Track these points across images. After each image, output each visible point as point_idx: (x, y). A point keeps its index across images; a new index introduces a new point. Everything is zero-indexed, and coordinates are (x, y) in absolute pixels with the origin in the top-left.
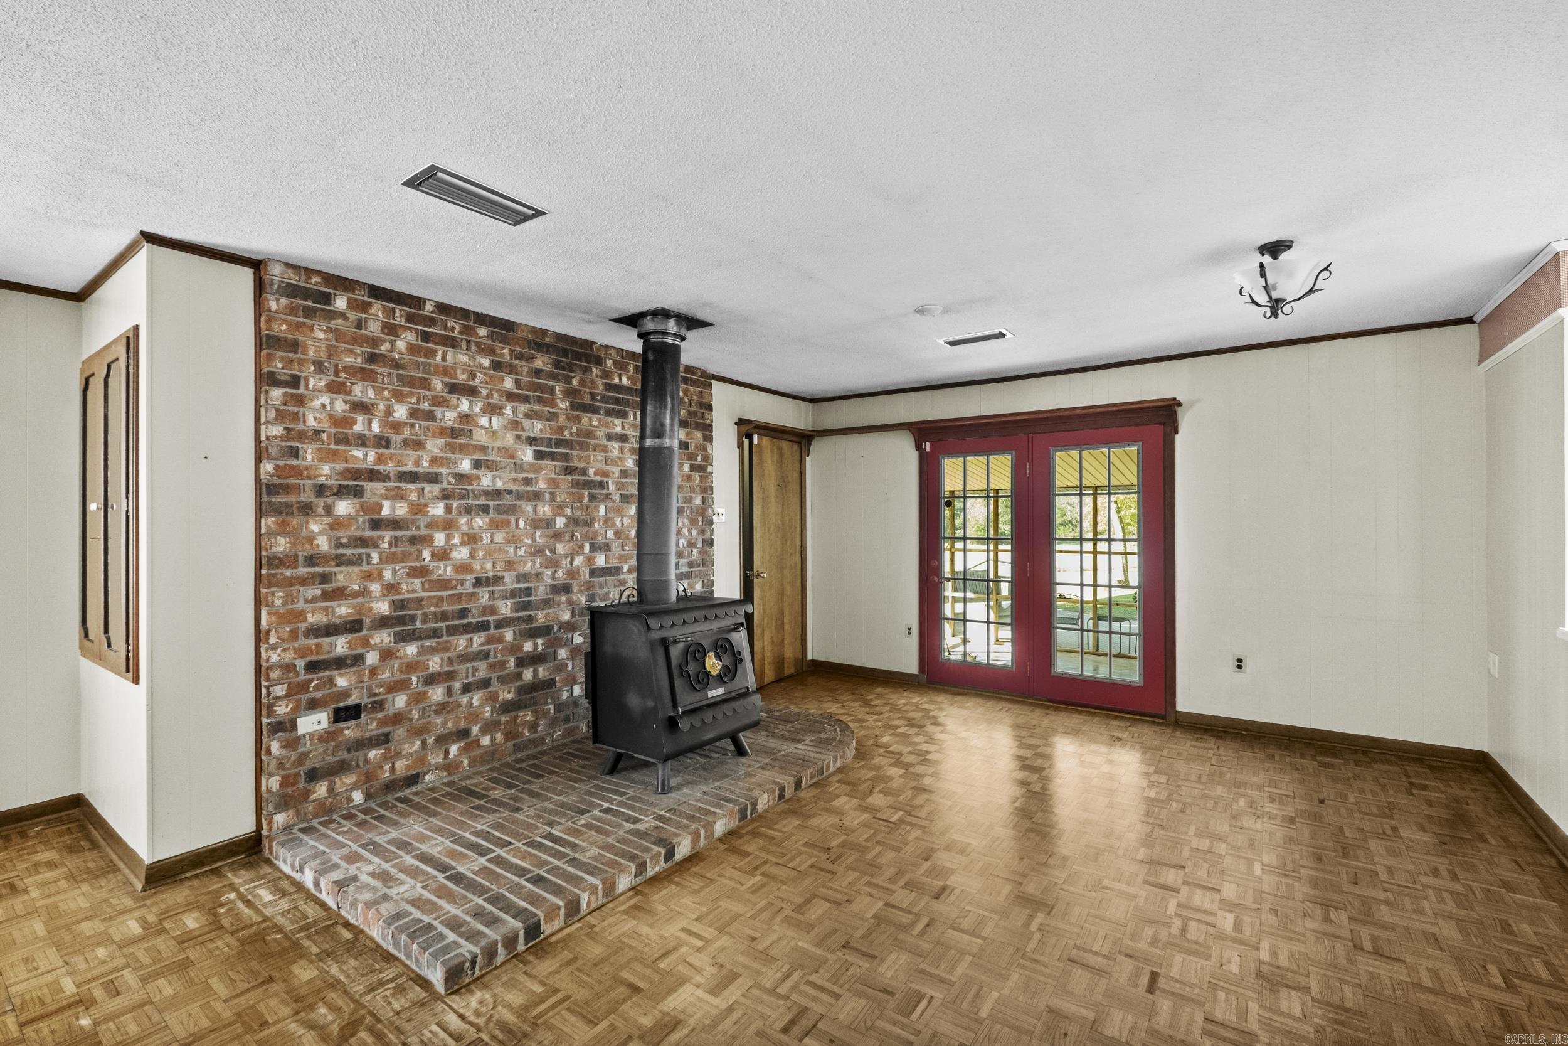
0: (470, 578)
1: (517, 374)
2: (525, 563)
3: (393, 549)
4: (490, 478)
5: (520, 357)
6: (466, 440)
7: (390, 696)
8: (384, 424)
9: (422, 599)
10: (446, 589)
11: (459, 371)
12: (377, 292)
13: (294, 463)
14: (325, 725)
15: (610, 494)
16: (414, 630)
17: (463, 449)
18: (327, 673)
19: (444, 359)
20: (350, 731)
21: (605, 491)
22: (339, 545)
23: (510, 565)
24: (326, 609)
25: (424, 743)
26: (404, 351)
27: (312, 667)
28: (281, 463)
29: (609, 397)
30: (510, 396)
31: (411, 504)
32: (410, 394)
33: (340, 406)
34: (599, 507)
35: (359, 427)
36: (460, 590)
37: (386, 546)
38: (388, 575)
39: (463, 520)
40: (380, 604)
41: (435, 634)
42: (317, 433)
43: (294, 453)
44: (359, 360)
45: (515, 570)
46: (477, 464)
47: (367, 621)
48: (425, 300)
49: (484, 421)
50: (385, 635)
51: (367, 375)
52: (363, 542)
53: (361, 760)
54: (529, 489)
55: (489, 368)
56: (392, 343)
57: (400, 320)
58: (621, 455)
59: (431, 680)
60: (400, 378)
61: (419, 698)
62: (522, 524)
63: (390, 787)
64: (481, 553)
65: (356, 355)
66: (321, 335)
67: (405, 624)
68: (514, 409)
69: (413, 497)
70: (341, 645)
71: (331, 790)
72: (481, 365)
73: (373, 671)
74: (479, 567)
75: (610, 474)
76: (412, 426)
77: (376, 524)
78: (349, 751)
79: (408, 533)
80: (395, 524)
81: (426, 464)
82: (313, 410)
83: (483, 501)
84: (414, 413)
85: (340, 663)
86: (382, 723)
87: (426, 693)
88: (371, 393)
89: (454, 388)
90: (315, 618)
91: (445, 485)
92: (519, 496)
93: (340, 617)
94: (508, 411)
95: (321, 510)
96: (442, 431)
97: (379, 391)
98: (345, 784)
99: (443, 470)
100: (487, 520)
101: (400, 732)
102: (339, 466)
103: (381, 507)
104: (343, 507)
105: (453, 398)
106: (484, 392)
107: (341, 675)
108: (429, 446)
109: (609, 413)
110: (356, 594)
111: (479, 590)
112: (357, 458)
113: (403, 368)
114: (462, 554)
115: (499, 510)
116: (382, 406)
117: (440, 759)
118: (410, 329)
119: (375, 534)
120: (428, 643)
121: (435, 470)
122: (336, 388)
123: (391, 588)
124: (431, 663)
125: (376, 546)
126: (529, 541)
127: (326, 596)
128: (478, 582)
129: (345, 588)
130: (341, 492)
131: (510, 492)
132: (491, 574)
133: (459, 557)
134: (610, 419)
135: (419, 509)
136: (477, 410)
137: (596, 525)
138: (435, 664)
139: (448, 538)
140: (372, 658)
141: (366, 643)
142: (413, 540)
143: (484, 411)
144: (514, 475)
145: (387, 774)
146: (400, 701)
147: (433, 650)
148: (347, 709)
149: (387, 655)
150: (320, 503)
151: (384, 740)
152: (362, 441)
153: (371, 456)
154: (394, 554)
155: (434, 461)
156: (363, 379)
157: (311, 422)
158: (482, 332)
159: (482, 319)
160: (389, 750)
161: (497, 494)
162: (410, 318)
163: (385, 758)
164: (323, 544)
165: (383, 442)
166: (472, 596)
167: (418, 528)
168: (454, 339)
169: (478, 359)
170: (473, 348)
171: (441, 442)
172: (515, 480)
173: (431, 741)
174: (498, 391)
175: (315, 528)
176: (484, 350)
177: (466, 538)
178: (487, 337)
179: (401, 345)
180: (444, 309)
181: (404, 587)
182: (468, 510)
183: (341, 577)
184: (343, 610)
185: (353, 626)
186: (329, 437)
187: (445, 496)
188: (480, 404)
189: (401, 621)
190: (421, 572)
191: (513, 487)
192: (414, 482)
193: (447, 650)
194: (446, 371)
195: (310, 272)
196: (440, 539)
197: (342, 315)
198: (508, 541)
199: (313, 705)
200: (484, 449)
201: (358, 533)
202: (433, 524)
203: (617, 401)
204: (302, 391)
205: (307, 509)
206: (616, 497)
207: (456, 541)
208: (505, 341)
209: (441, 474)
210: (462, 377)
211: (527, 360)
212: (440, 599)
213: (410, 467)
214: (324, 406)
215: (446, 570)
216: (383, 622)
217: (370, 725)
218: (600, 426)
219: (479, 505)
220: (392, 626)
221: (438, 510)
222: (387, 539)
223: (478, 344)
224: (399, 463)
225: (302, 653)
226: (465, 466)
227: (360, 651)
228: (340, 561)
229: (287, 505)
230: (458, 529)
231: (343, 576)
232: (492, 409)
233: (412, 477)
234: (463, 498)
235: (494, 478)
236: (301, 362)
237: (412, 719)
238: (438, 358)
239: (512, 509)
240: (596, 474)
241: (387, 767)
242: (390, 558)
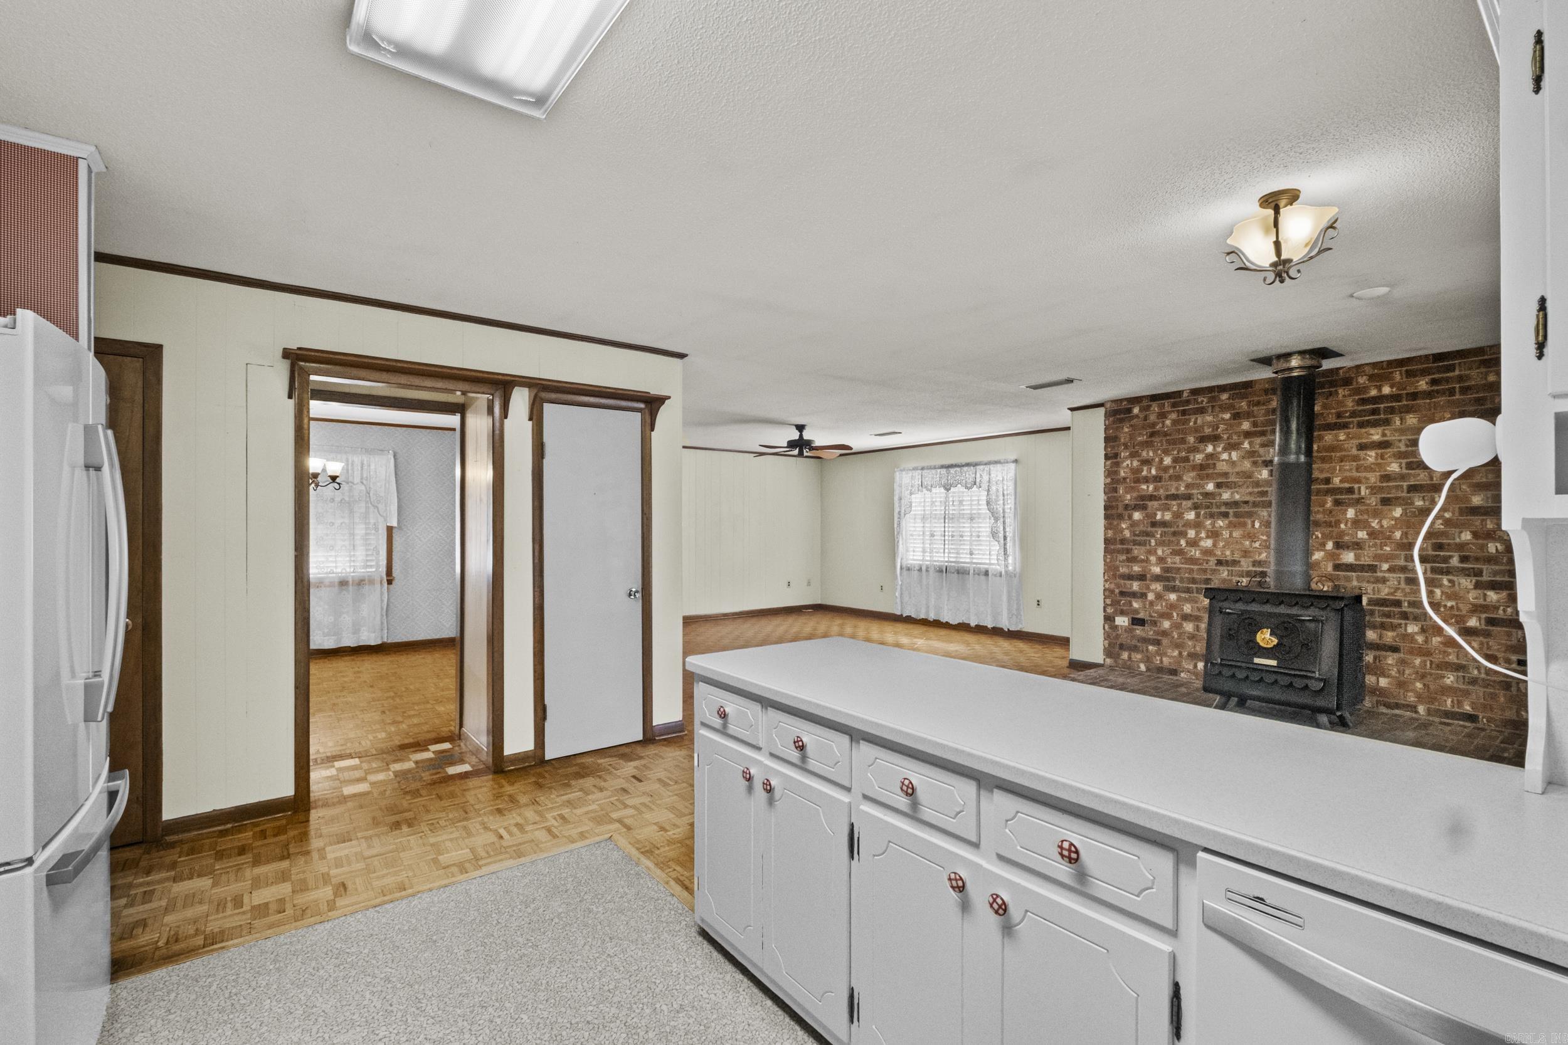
0: (1213, 561)
1: (1254, 417)
2: (1260, 554)
3: (1164, 538)
4: (1229, 493)
5: (1258, 404)
6: (1211, 471)
7: (1161, 620)
8: (1158, 469)
9: (1179, 569)
10: (1196, 564)
11: (1205, 428)
12: (1154, 398)
13: (1115, 494)
14: (1126, 624)
15: (1363, 498)
16: (1174, 586)
17: (1209, 477)
18: (1129, 599)
19: (1195, 423)
20: (1139, 631)
21: (1356, 496)
22: (1135, 535)
23: (1246, 553)
24: (1128, 566)
25: (1180, 653)
26: (1170, 425)
27: (1122, 593)
28: (1110, 495)
29: (1360, 411)
30: (1248, 435)
31: (1174, 512)
32: (1173, 450)
33: (1136, 463)
34: (1346, 510)
35: (1144, 473)
36: (1205, 566)
37: (1159, 536)
38: (1160, 552)
39: (1208, 522)
40: (1155, 568)
41: (1188, 590)
42: (1125, 479)
43: (1115, 490)
44: (1145, 437)
45: (1250, 557)
46: (1219, 485)
47: (1148, 576)
48: (1183, 391)
49: (1225, 456)
50: (1158, 585)
51: (1147, 444)
52: (1148, 534)
53: (1145, 649)
54: (1264, 499)
55: (1230, 419)
56: (1163, 423)
57: (1167, 408)
58: (1380, 461)
59: (1186, 617)
60: (1168, 442)
61: (1177, 626)
62: (1257, 525)
63: (1160, 670)
64: (1221, 544)
65: (1143, 435)
66: (1126, 430)
67: (1169, 581)
68: (1250, 443)
69: (1175, 508)
70: (1135, 586)
71: (1130, 658)
72: (1223, 419)
73: (1151, 603)
74: (1220, 553)
75: (1364, 481)
76: (1175, 467)
77: (1154, 524)
78: (1138, 641)
79: (1172, 529)
80: (1164, 524)
81: (1183, 489)
82: (1124, 468)
83: (1223, 509)
84: (1176, 460)
85: (1134, 595)
86: (1157, 633)
87: (1181, 625)
88: (1151, 454)
89: (1203, 439)
90: (1123, 570)
91: (1196, 500)
92: (1255, 504)
93: (1135, 571)
94: (1246, 445)
95: (1126, 518)
96: (1194, 468)
97: (1155, 452)
98: (1136, 658)
99: (1195, 491)
100: (1227, 522)
101: (1165, 641)
102: (1135, 495)
103: (1156, 515)
104: (1137, 516)
105: (1202, 446)
106: (1225, 437)
107: (1136, 602)
108: (1185, 478)
109: (1361, 425)
110: (1142, 561)
111: (1221, 568)
112: (1143, 489)
113: (1170, 435)
114: (1208, 543)
115: (1236, 515)
116: (1157, 459)
117: (1191, 667)
118: (1173, 411)
119: (1153, 529)
120: (1183, 595)
121: (1189, 492)
122: (1133, 455)
123: (1161, 560)
124: (1185, 608)
125: (1153, 536)
126: (1264, 538)
127: (1129, 560)
128: (1220, 563)
129: (1138, 557)
130: (1136, 508)
131: (1246, 502)
132: (1229, 558)
133: (1205, 545)
134: (1364, 430)
135: (1178, 515)
136: (1220, 449)
137: (1343, 526)
138: (1187, 608)
139: (1197, 534)
140: (1151, 596)
141: (1148, 588)
142: (1174, 534)
143: (1225, 449)
144: (1250, 490)
145: (1158, 662)
146: (1166, 624)
147: (1187, 600)
148: (1139, 619)
149: (1159, 597)
150: (1126, 513)
151: (1157, 643)
152: (1146, 480)
153: (1151, 487)
154: (1164, 541)
155: (1188, 486)
156: (1147, 447)
157: (1122, 474)
158: (1224, 396)
159: (1222, 388)
160: (1159, 649)
161: (1236, 504)
162: (1174, 405)
163: (1158, 653)
164: (1127, 533)
165: (1157, 479)
166: (1214, 571)
167: (1178, 526)
168: (1203, 408)
169: (1220, 415)
170: (1217, 409)
171: (1193, 474)
172: (1250, 493)
173: (1185, 654)
174: (1236, 433)
175: (1124, 526)
176: (1224, 408)
177: (1210, 534)
178: (1229, 399)
179: (1168, 422)
180: (1195, 392)
181: (1169, 560)
182: (1212, 516)
183: (1136, 552)
184: (1136, 568)
185: (1141, 577)
186: (1130, 480)
187: (1196, 507)
188: (1222, 445)
189: (1167, 579)
190: (1180, 552)
191: (1247, 498)
192: (1175, 500)
193: (1196, 602)
194: (1197, 430)
195: (1121, 400)
196: (1191, 533)
197: (1137, 416)
198: (1244, 537)
199: (1122, 613)
200: (1226, 474)
201: (1144, 529)
202: (1188, 524)
203: (1374, 412)
204: (1119, 459)
205: (1120, 517)
206: (1373, 501)
207: (1203, 535)
208: (1243, 397)
209: (1193, 494)
210: (1208, 431)
211: (1264, 404)
212: (1191, 571)
213: (1173, 491)
214: (1128, 465)
215: (1196, 553)
216: (1157, 578)
217: (1149, 632)
218: (1348, 438)
219: (1221, 513)
220: (1161, 581)
221: (1191, 516)
222: (1159, 532)
223: (1221, 407)
224: (1167, 490)
225: (1118, 586)
226: (1210, 487)
227: (1145, 591)
228: (1135, 543)
229: (1112, 515)
230: (1205, 527)
231: (1137, 551)
232: (1231, 447)
233: (1175, 497)
234: (1208, 507)
235: (1232, 493)
236: (1118, 446)
237: (1173, 637)
238: (1191, 424)
239: (1250, 515)
240: (1341, 481)
241: (1158, 658)
242: (1160, 543)
